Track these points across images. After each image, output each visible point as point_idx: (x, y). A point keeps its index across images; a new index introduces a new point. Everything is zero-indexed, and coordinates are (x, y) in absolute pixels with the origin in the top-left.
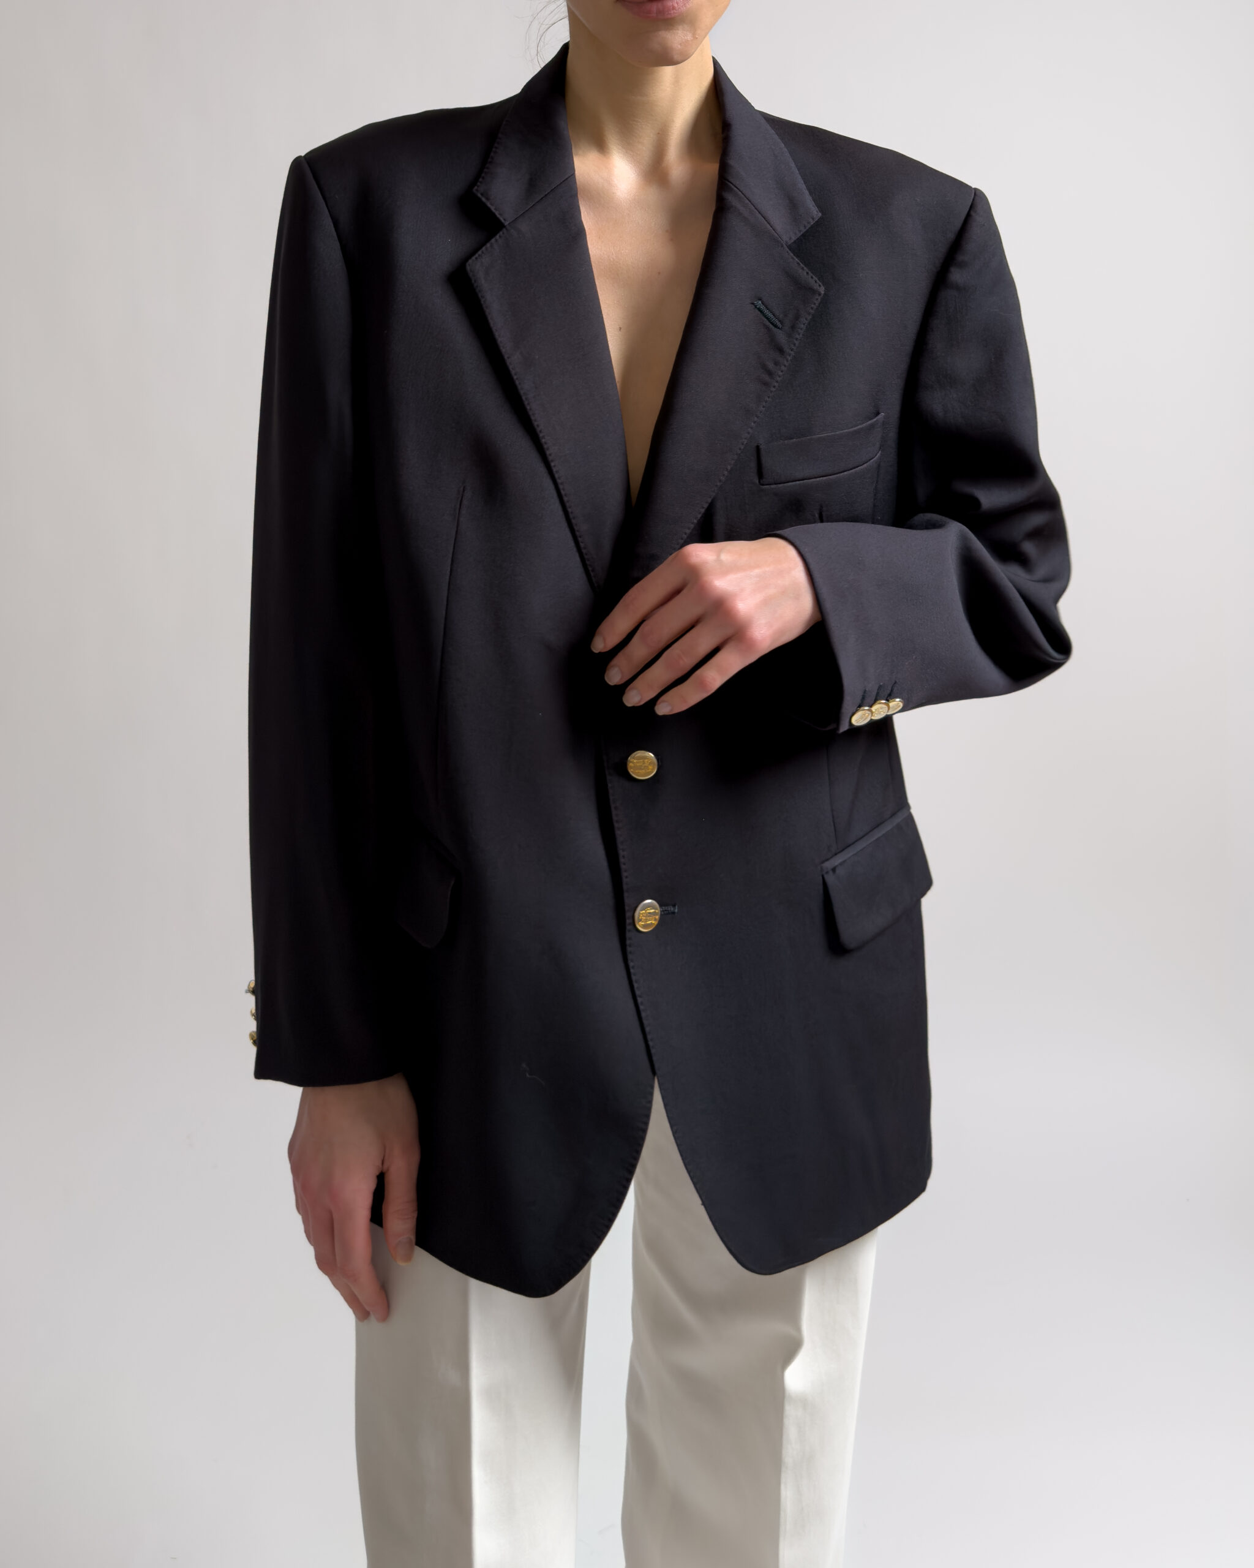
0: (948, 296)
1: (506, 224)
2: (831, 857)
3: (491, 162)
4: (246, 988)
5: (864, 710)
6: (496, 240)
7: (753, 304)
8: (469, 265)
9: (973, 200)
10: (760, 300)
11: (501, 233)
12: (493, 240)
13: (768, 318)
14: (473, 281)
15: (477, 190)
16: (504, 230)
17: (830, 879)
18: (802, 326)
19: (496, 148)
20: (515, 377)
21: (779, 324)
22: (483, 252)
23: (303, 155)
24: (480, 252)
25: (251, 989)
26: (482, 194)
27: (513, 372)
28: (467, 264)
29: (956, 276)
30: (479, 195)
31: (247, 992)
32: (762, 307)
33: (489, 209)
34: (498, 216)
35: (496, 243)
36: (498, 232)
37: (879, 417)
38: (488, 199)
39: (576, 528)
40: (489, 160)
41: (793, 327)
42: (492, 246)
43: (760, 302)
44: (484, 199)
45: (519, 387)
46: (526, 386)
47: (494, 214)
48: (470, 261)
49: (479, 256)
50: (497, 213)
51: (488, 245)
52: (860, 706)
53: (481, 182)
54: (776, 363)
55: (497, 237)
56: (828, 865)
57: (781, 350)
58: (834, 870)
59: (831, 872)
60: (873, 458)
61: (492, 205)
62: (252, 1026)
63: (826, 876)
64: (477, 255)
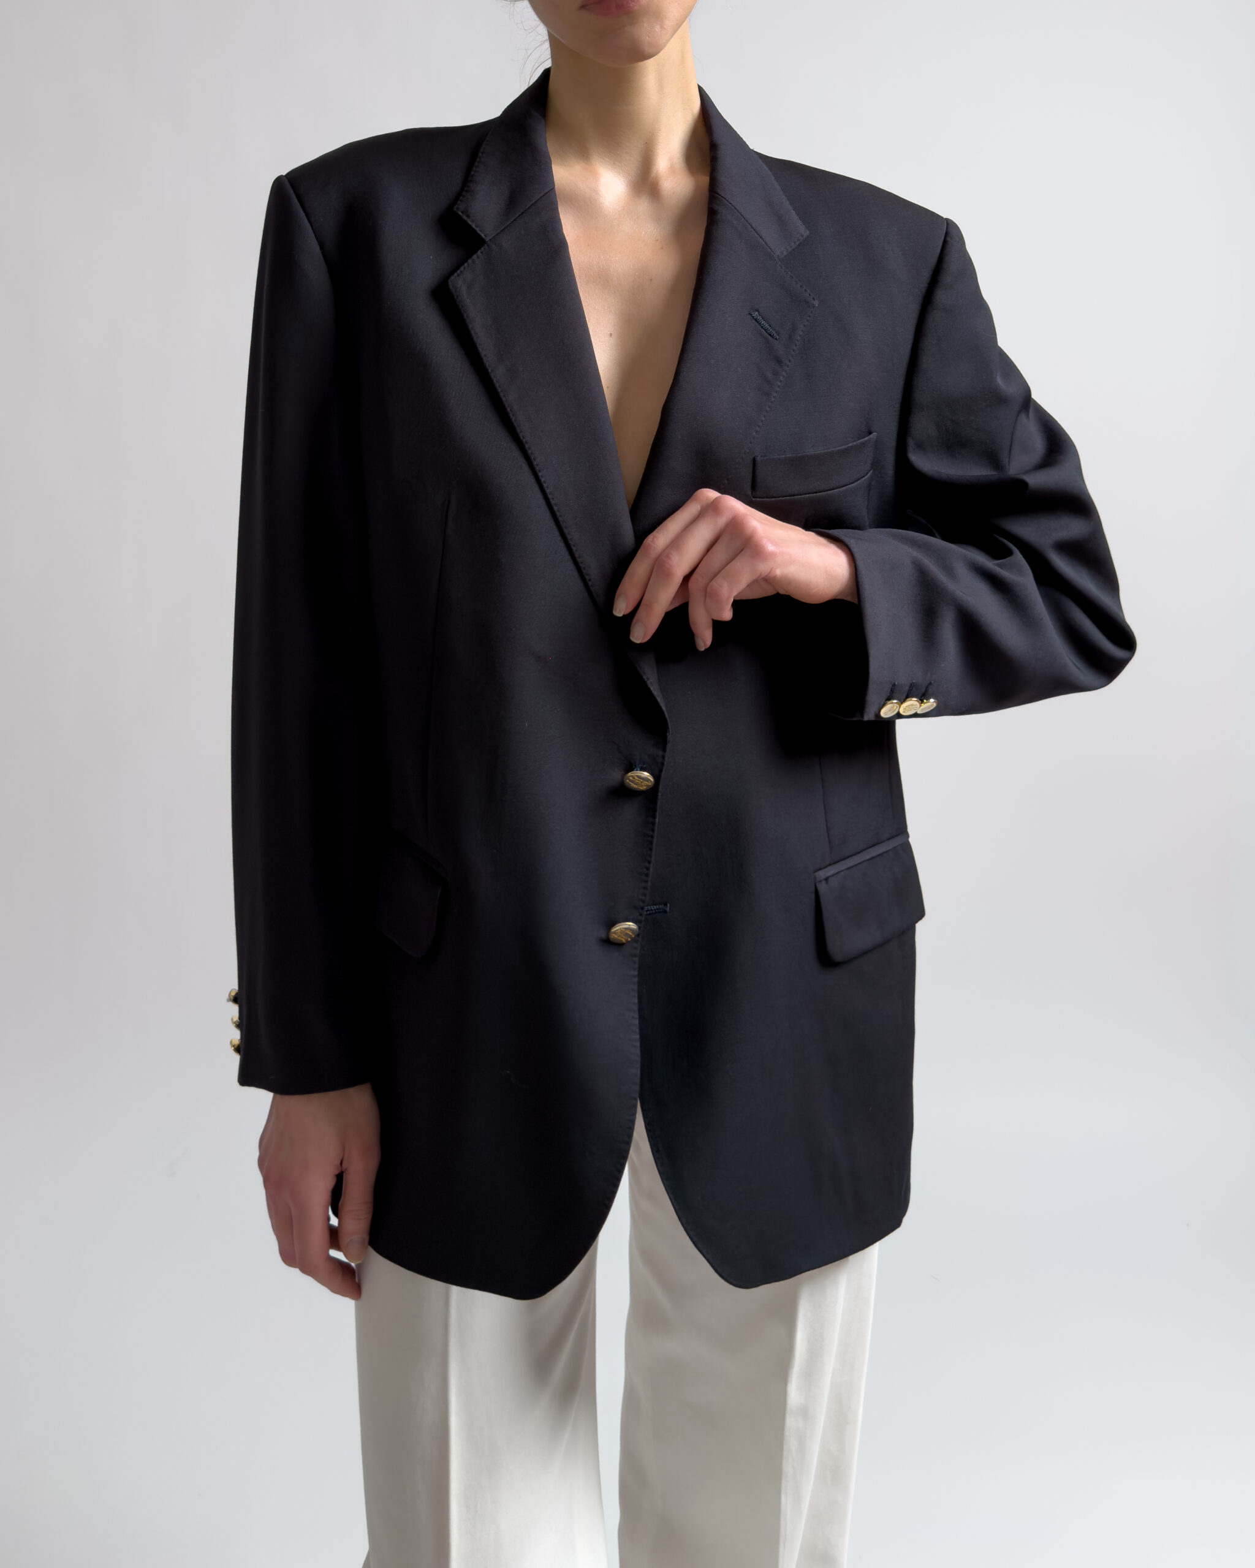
0: (936, 317)
1: (487, 239)
2: (826, 867)
3: (471, 181)
4: (227, 996)
5: (893, 703)
6: (478, 257)
7: (750, 314)
8: (451, 281)
9: (947, 229)
10: (757, 311)
11: (482, 249)
12: (475, 257)
13: (766, 330)
14: (456, 297)
15: (458, 209)
16: (486, 245)
17: (823, 888)
18: (799, 338)
19: (476, 167)
20: (499, 390)
21: (775, 335)
22: (464, 268)
23: (284, 174)
24: (462, 269)
25: (232, 998)
26: (462, 212)
27: (497, 385)
28: (449, 281)
29: (942, 296)
30: (460, 213)
31: (228, 1001)
32: (759, 318)
33: (470, 226)
34: (479, 232)
35: (479, 258)
36: (480, 248)
37: (871, 436)
38: (468, 216)
39: (569, 537)
40: (470, 179)
41: (790, 337)
42: (474, 262)
43: (757, 313)
44: (464, 217)
45: (504, 399)
46: (510, 397)
47: (475, 231)
48: (452, 278)
49: (461, 272)
50: (478, 230)
51: (470, 261)
52: (889, 699)
53: (461, 201)
54: (775, 373)
55: (479, 253)
56: (822, 874)
57: (779, 361)
58: (827, 879)
59: (824, 882)
60: (864, 476)
61: (472, 221)
62: (236, 1035)
63: (818, 885)
64: (459, 272)
